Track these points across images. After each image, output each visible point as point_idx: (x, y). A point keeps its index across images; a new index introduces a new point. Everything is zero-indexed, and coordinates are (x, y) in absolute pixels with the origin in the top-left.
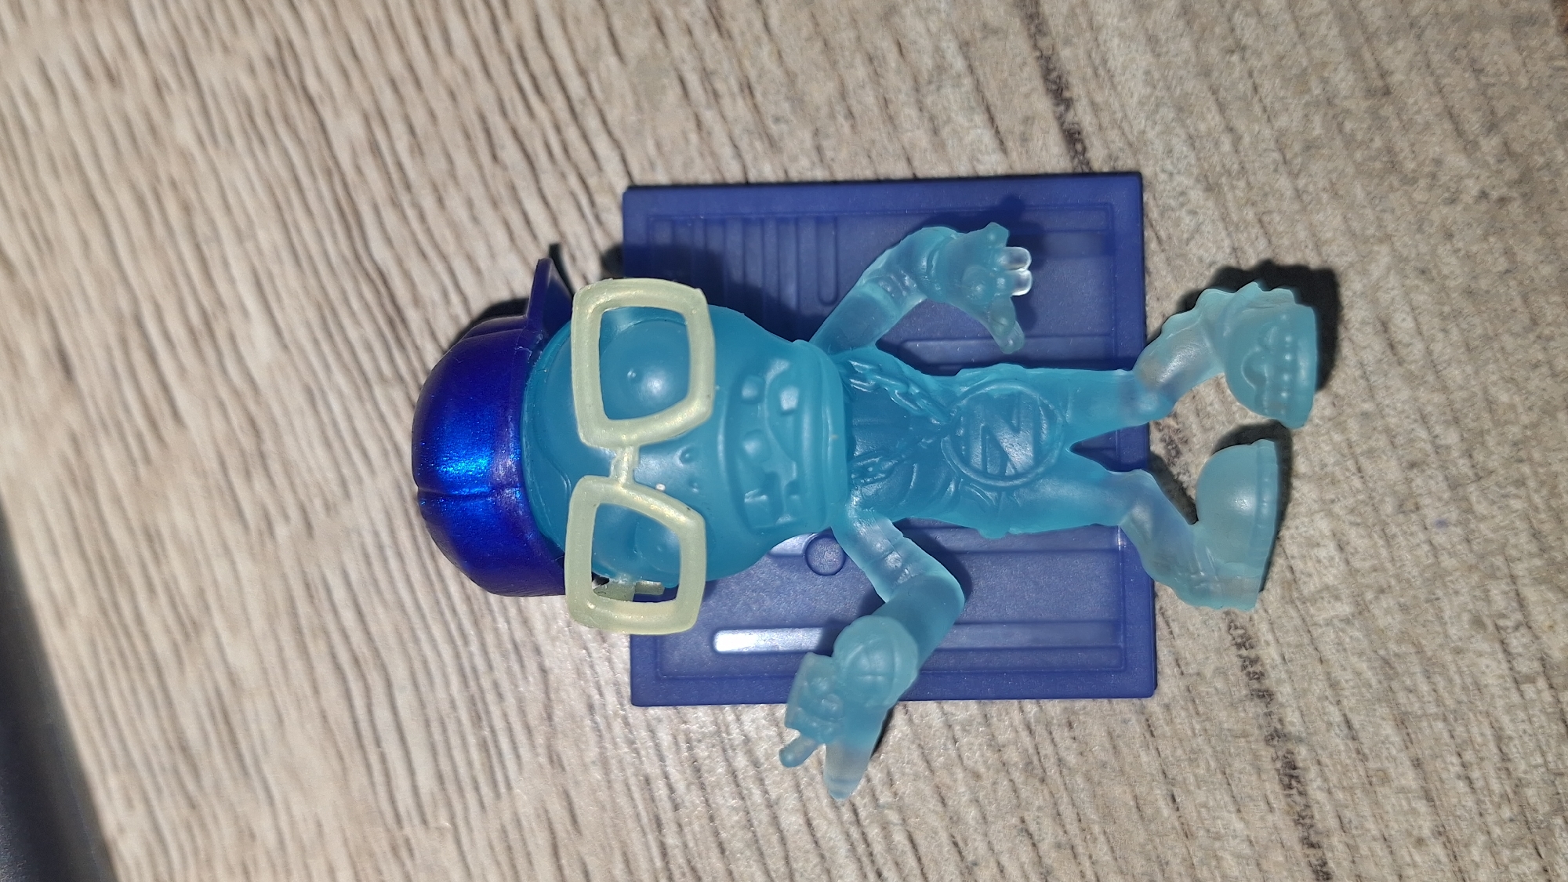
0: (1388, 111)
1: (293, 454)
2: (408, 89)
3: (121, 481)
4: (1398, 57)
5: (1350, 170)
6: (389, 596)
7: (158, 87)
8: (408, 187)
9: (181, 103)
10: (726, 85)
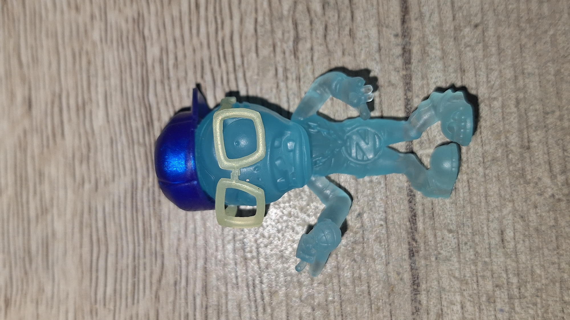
0: (527, 155)
1: (99, 159)
2: (179, 44)
3: (37, 151)
4: (536, 137)
5: (507, 172)
6: (117, 221)
7: (92, 17)
8: (169, 78)
9: (98, 25)
10: (292, 76)
